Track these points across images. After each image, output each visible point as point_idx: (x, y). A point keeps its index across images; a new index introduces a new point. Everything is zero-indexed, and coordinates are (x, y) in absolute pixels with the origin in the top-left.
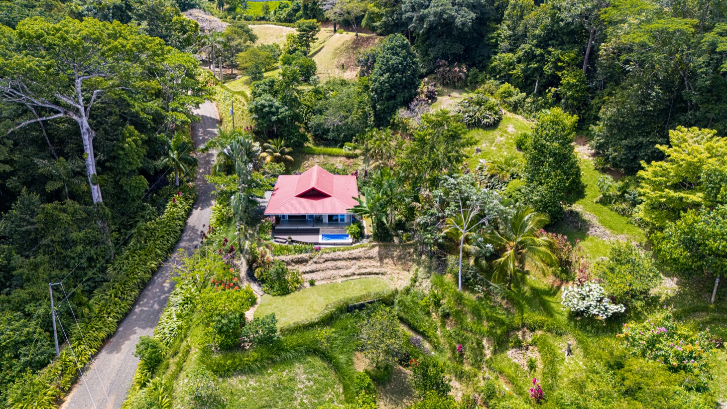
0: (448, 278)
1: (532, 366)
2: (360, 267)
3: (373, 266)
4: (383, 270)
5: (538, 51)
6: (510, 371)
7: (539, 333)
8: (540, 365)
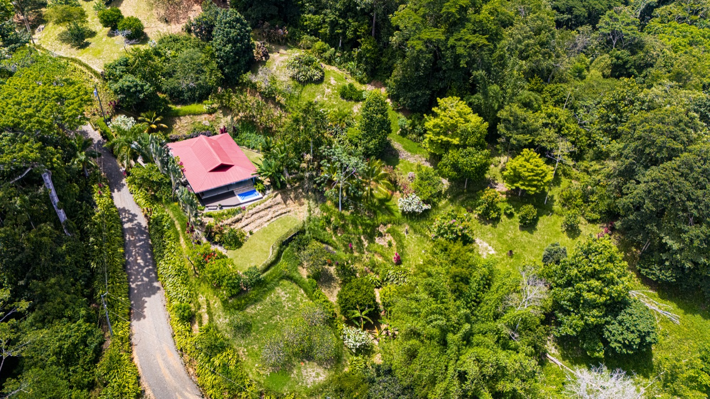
0: (329, 203)
1: (390, 245)
2: (274, 212)
3: (282, 208)
4: (288, 209)
5: (341, 21)
6: (379, 250)
7: (389, 226)
8: (394, 243)
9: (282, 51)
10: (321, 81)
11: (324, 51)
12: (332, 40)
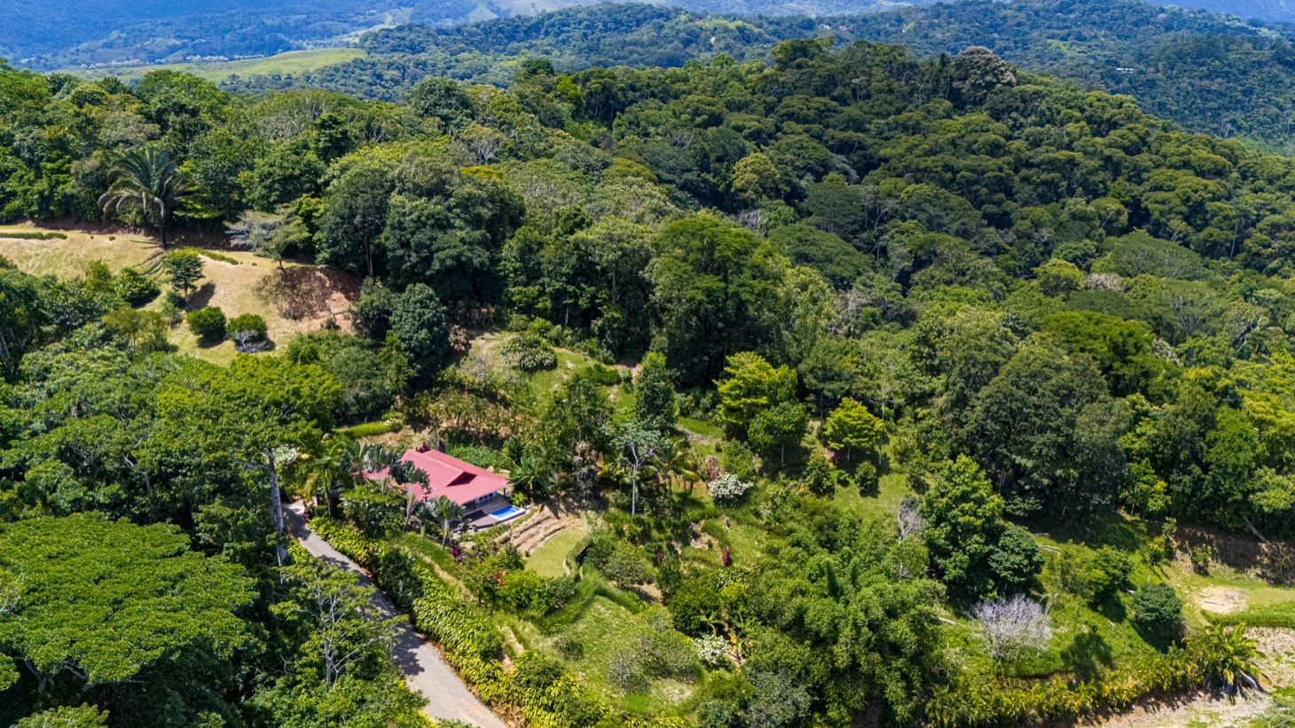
0: (612, 510)
1: (710, 546)
2: (546, 528)
3: (553, 524)
4: (563, 524)
5: (571, 288)
6: (699, 554)
7: (702, 522)
8: (715, 542)
9: (487, 335)
10: (553, 366)
11: (547, 330)
12: (555, 316)
